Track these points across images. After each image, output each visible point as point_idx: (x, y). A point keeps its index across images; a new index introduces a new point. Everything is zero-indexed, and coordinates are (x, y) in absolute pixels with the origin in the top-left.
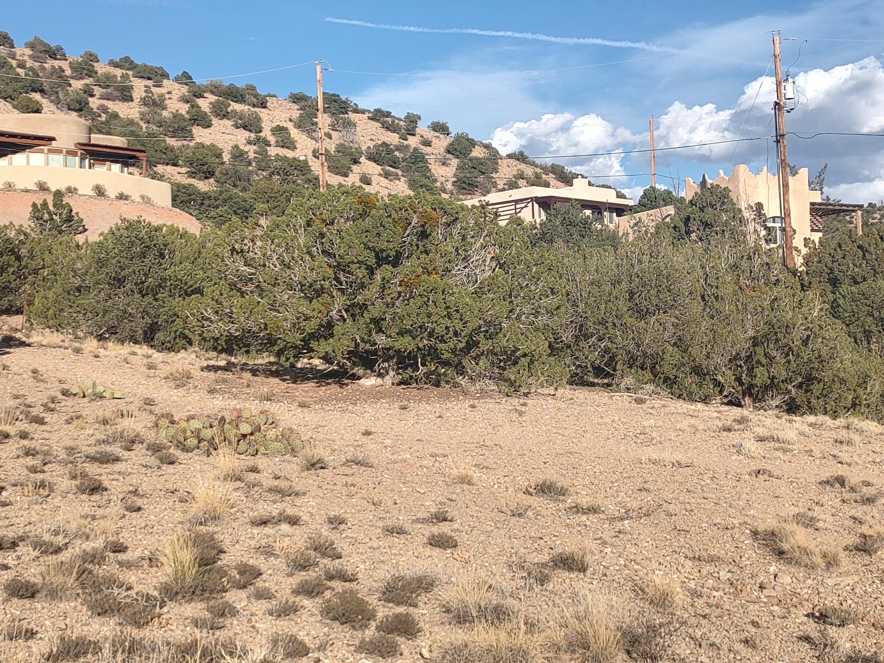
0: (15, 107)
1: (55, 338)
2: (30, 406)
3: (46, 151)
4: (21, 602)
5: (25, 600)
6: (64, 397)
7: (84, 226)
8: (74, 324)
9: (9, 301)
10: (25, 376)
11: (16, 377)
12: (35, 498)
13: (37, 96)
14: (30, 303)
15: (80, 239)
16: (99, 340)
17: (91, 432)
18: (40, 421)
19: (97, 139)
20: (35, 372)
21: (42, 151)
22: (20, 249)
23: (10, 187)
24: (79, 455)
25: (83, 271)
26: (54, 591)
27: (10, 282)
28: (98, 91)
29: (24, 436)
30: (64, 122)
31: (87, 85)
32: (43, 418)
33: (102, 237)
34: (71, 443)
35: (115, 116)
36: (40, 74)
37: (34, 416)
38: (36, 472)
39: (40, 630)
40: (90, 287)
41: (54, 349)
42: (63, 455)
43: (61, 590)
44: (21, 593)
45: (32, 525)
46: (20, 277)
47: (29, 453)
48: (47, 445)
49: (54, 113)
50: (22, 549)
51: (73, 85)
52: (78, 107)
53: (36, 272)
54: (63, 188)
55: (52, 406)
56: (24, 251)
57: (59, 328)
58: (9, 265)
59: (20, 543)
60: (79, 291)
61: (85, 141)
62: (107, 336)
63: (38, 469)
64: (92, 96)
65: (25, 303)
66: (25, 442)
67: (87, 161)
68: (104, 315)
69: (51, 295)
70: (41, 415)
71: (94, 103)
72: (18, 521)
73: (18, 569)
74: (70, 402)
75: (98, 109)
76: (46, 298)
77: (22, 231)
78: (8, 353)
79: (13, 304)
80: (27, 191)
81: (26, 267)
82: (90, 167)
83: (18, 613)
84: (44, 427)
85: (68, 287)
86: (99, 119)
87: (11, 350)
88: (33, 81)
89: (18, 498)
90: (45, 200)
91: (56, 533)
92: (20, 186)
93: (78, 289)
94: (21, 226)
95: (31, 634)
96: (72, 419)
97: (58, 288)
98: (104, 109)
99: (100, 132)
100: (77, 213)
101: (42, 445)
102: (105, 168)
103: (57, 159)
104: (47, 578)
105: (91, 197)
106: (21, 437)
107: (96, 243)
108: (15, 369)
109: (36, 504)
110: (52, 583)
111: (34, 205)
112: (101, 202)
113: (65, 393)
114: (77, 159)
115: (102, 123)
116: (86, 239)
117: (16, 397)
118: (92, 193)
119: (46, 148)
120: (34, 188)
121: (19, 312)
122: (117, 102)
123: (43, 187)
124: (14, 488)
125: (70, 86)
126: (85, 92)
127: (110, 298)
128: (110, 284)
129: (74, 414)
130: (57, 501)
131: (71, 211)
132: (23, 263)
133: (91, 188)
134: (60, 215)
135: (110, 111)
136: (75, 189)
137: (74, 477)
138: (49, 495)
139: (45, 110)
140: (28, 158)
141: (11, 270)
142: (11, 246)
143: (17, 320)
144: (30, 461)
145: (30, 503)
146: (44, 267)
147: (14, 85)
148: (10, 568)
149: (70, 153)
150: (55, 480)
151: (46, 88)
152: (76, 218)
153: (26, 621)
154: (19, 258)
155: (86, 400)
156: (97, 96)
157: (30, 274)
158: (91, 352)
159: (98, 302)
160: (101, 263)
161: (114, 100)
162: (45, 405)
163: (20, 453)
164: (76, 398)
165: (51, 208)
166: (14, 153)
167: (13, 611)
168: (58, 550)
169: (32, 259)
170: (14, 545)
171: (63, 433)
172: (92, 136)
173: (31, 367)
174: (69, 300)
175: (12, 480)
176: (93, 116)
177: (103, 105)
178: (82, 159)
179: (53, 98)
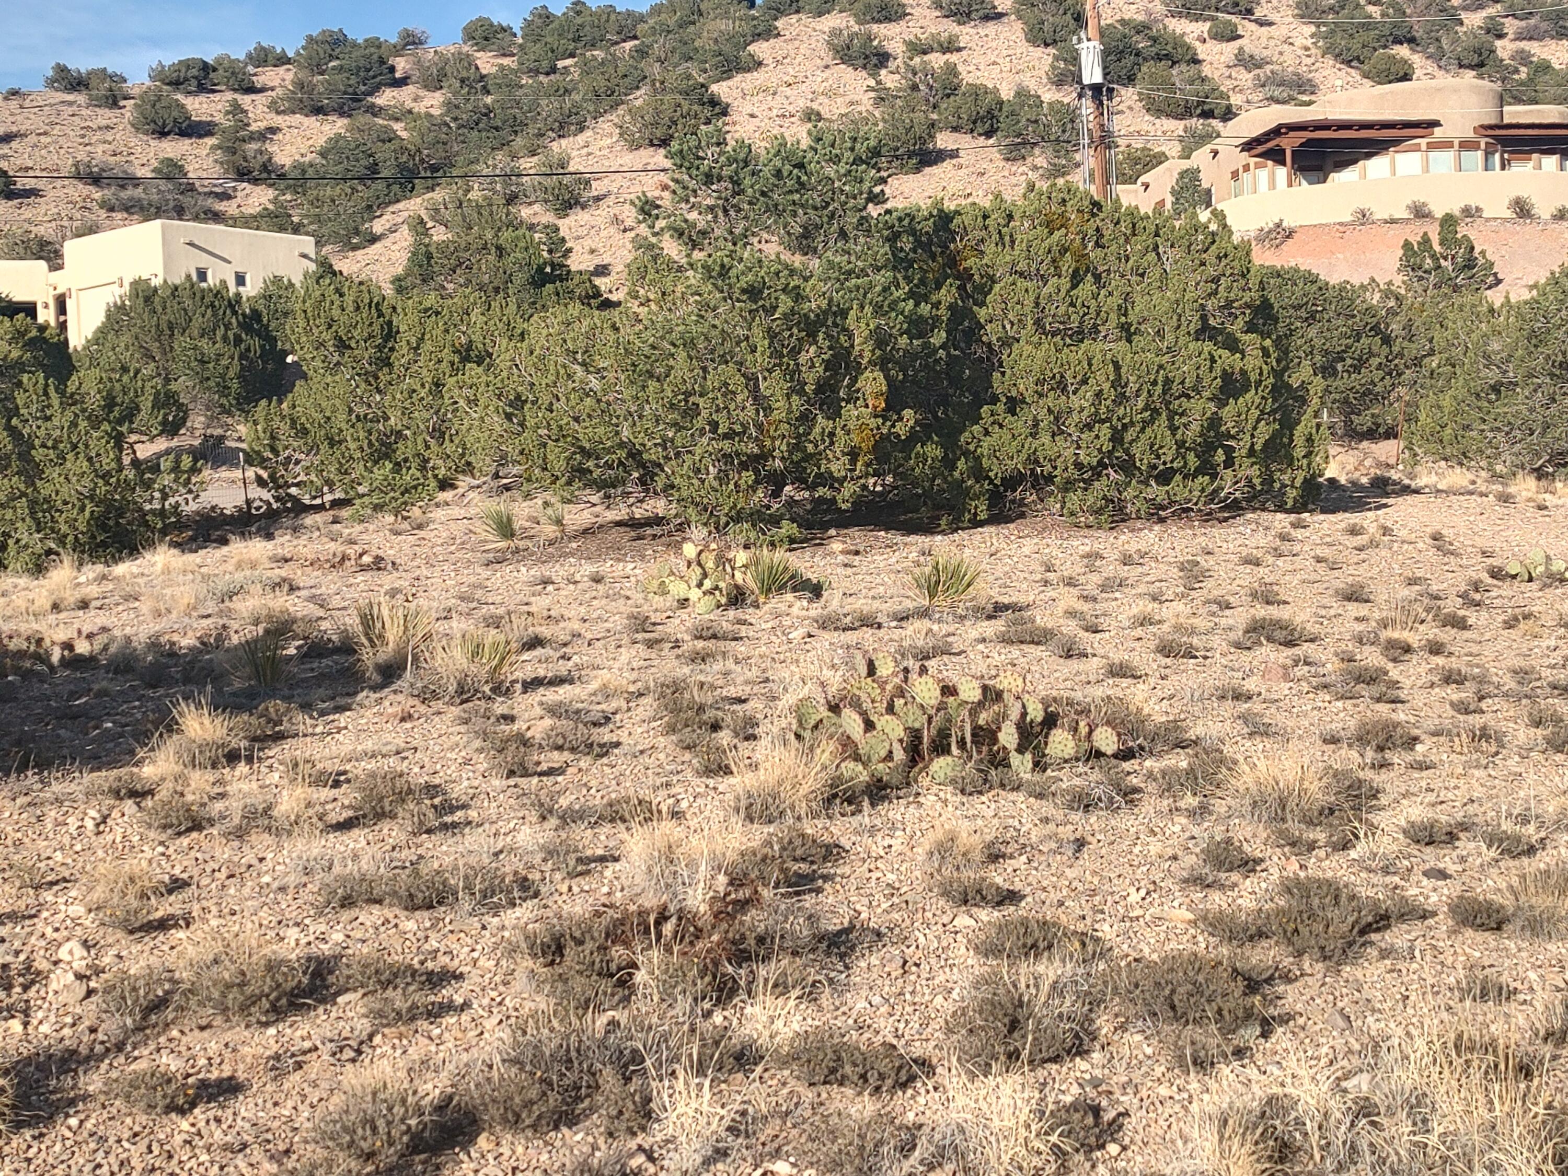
0: (1366, 76)
1: (1458, 477)
2: (1437, 598)
3: (1424, 147)
4: (1480, 936)
5: (1487, 934)
6: (1495, 582)
7: (1495, 274)
8: (1488, 452)
9: (1373, 415)
10: (1421, 545)
11: (1406, 546)
12: (1475, 756)
13: (1403, 51)
14: (1411, 419)
15: (1495, 297)
16: (1539, 479)
17: (1553, 643)
18: (1460, 624)
19: (1516, 113)
20: (1436, 537)
21: (1417, 148)
22: (1388, 325)
23: (1363, 217)
24: (1538, 684)
25: (1504, 355)
26: (1535, 920)
27: (1373, 383)
28: (1511, 26)
29: (1436, 649)
30: (1456, 91)
31: (1492, 18)
32: (1464, 618)
33: (1535, 292)
34: (1519, 663)
35: (1545, 67)
36: (1408, 11)
37: (1448, 615)
38: (1467, 712)
39: (1520, 987)
40: (1516, 384)
41: (1462, 498)
42: (1510, 683)
43: (1549, 920)
44: (1478, 921)
45: (1476, 805)
46: (1390, 374)
47: (1451, 678)
48: (1478, 666)
49: (1434, 77)
50: (1465, 845)
51: (1466, 21)
52: (1476, 60)
53: (1417, 362)
54: (1455, 209)
55: (1477, 597)
56: (1395, 327)
57: (1463, 459)
58: (1371, 354)
59: (1461, 835)
60: (1498, 392)
61: (1493, 121)
62: (1551, 470)
63: (1472, 707)
64: (1500, 36)
65: (1401, 418)
66: (1440, 660)
67: (1497, 156)
68: (1543, 434)
69: (1447, 401)
70: (1461, 613)
71: (1504, 49)
72: (1450, 795)
73: (1464, 879)
74: (1506, 589)
75: (1513, 58)
76: (1439, 407)
77: (1392, 292)
78: (1385, 506)
79: (1380, 421)
80: (1393, 221)
81: (1401, 355)
82: (1503, 168)
83: (1478, 954)
84: (1467, 634)
85: (1477, 385)
86: (1516, 77)
87: (1390, 501)
88: (1395, 25)
89: (1444, 757)
90: (1425, 234)
91: (1524, 820)
92: (1380, 213)
93: (1496, 389)
94: (1390, 283)
95: (1505, 994)
96: (1516, 619)
97: (1459, 388)
98: (1523, 58)
99: (1518, 101)
100: (1483, 253)
101: (1469, 664)
102: (1531, 164)
103: (1444, 160)
104: (1523, 899)
105: (1505, 220)
106: (1431, 652)
107: (1526, 303)
108: (1403, 533)
109: (1477, 767)
110: (1531, 907)
111: (1407, 245)
112: (1527, 229)
113: (1497, 574)
114: (1480, 154)
115: (1522, 84)
116: (1507, 297)
117: (1412, 582)
118: (1508, 214)
119: (1423, 142)
120: (1406, 215)
121: (1391, 434)
122: (1548, 41)
123: (1420, 213)
124: (1435, 739)
125: (1462, 24)
126: (1488, 31)
127: (1554, 401)
128: (1552, 375)
129: (1517, 611)
130: (1513, 762)
131: (1472, 248)
132: (1396, 349)
133: (1507, 203)
134: (1453, 257)
135: (1535, 59)
136: (1478, 209)
137: (1538, 724)
138: (1497, 753)
139: (1418, 73)
140: (1393, 163)
141: (1375, 361)
142: (1375, 320)
143: (1387, 449)
144: (1453, 693)
145: (1467, 765)
146: (1431, 353)
147: (1363, 36)
148: (1450, 877)
149: (1467, 145)
150: (1503, 726)
151: (1419, 33)
152: (1481, 261)
153: (1493, 970)
154: (1387, 340)
155: (1534, 586)
156: (1511, 36)
157: (1407, 367)
158: (1530, 500)
159: (1532, 410)
160: (1536, 339)
161: (1540, 39)
162: (1463, 596)
163: (1435, 679)
164: (1516, 583)
165: (1437, 248)
166: (1369, 156)
167: (1468, 950)
168: (1531, 851)
169: (1410, 340)
170: (1451, 837)
171: (1500, 645)
172: (1506, 109)
173: (1429, 530)
174: (1480, 408)
175: (1430, 724)
176: (1504, 73)
177: (1523, 51)
178: (1488, 154)
179: (1431, 50)
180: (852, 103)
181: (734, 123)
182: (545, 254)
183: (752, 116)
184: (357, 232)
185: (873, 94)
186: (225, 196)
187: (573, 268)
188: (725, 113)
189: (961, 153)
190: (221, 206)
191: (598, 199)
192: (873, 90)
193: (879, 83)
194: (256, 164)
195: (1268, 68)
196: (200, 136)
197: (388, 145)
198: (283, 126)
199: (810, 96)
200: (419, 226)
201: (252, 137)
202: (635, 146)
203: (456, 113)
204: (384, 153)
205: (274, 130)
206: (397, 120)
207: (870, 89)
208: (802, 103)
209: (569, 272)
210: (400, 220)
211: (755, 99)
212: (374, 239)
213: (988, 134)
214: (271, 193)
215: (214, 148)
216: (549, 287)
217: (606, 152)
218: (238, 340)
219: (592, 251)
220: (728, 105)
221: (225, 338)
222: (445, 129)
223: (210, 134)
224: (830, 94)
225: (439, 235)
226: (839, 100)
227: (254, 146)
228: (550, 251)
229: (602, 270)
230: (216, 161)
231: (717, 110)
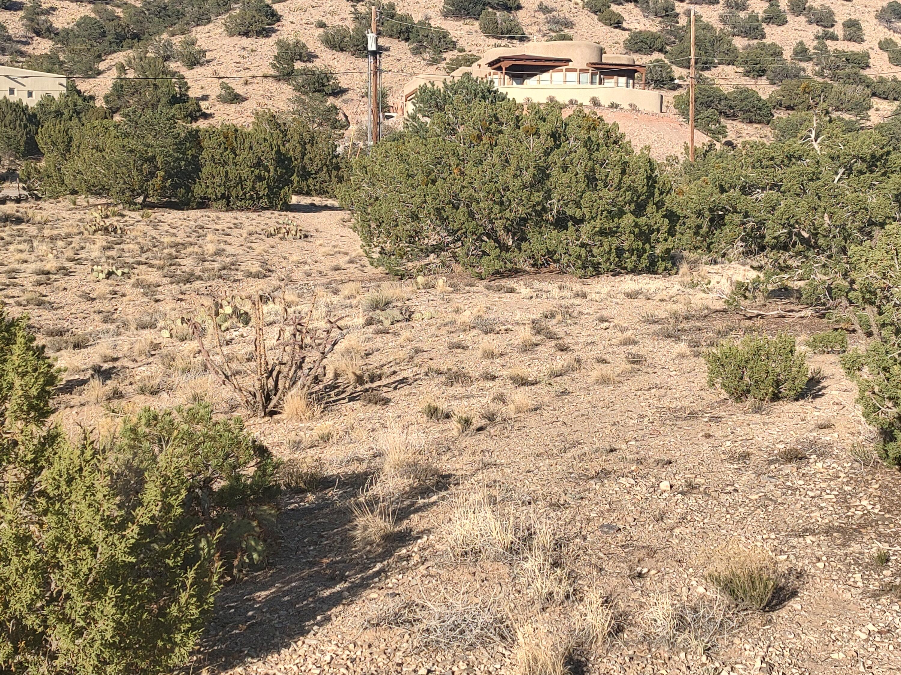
0: (600, 21)
3: (564, 70)
19: (608, 57)
21: (561, 71)
61: (596, 61)
67: (598, 76)
82: (600, 82)
102: (614, 81)
103: (573, 77)
114: (589, 76)
118: (589, 104)
119: (564, 68)
133: (589, 100)
140: (551, 77)
149: (583, 71)
178: (593, 74)
179: (644, 6)
180: (342, 19)
181: (283, 26)
182: (177, 89)
183: (292, 23)
184: (91, 69)
185: (353, 16)
186: (27, 43)
187: (191, 96)
188: (279, 20)
189: (391, 49)
190: (24, 48)
191: (209, 61)
192: (353, 13)
193: (356, 10)
194: (44, 27)
195: (555, 13)
196: (16, 10)
197: (111, 22)
198: (59, 7)
199: (322, 14)
200: (122, 68)
201: (42, 13)
202: (231, 35)
203: (148, 6)
204: (109, 26)
205: (54, 9)
206: (119, 7)
207: (352, 13)
208: (318, 18)
209: (188, 98)
210: (113, 63)
211: (295, 13)
212: (100, 73)
213: (407, 40)
214: (51, 43)
215: (22, 18)
216: (177, 106)
217: (217, 36)
218: (26, 126)
219: (202, 88)
220: (281, 16)
221: (20, 125)
222: (142, 14)
223: (20, 9)
224: (333, 13)
225: (131, 74)
226: (336, 17)
227: (43, 18)
228: (180, 88)
229: (205, 98)
230: (23, 25)
231: (275, 18)
